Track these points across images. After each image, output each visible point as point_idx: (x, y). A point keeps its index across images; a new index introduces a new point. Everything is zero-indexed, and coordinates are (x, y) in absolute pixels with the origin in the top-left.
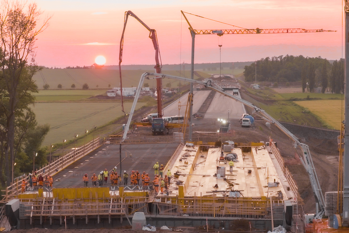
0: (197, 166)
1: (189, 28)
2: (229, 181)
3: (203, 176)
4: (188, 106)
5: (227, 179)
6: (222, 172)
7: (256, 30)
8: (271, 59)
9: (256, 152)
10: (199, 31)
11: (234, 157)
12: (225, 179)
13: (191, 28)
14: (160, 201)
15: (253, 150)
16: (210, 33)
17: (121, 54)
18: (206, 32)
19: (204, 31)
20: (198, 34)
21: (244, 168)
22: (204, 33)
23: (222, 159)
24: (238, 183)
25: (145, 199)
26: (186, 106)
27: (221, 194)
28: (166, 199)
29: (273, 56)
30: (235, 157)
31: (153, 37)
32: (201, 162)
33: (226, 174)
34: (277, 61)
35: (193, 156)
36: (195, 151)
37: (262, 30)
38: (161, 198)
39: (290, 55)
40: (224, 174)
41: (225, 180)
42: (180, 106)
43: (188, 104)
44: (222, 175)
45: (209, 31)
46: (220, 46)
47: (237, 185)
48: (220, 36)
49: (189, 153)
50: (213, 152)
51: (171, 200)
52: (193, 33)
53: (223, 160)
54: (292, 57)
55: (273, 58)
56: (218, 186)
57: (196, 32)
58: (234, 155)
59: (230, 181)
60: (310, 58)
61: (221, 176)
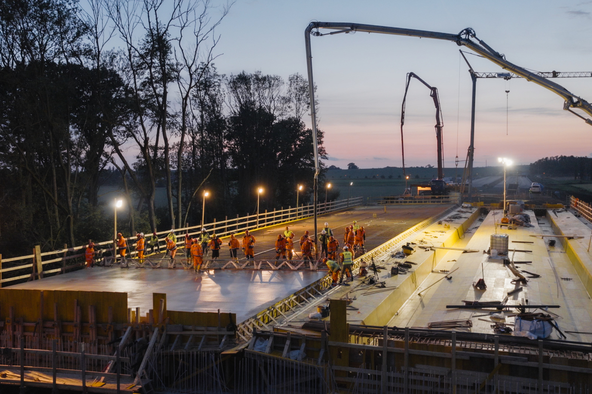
0: (470, 232)
1: (470, 71)
2: (516, 265)
3: (464, 252)
4: (468, 161)
5: (511, 260)
6: (502, 245)
7: (552, 74)
8: (549, 158)
9: (556, 215)
10: (481, 75)
11: (525, 220)
12: (507, 260)
13: (471, 71)
14: (268, 350)
15: (551, 213)
16: (495, 77)
17: (403, 117)
18: (490, 75)
19: (488, 74)
20: (480, 77)
21: (543, 236)
22: (487, 77)
23: (505, 221)
24: (538, 274)
25: (222, 336)
26: (465, 162)
27: (488, 318)
28: (288, 342)
29: (551, 156)
30: (527, 220)
31: (435, 96)
32: (476, 226)
33: (509, 248)
34: (554, 160)
35: (465, 218)
36: (471, 213)
37: (560, 73)
38: (271, 339)
39: (563, 155)
40: (504, 249)
41: (507, 263)
42: (458, 161)
43: (468, 159)
44: (502, 251)
45: (493, 75)
46: (507, 92)
47: (536, 279)
48: (507, 80)
49: (462, 214)
50: (494, 214)
51: (303, 346)
52: (474, 77)
53: (507, 223)
54: (565, 156)
55: (551, 158)
56: (486, 283)
57: (478, 75)
58: (525, 217)
59: (517, 267)
60: (579, 158)
61: (500, 254)
